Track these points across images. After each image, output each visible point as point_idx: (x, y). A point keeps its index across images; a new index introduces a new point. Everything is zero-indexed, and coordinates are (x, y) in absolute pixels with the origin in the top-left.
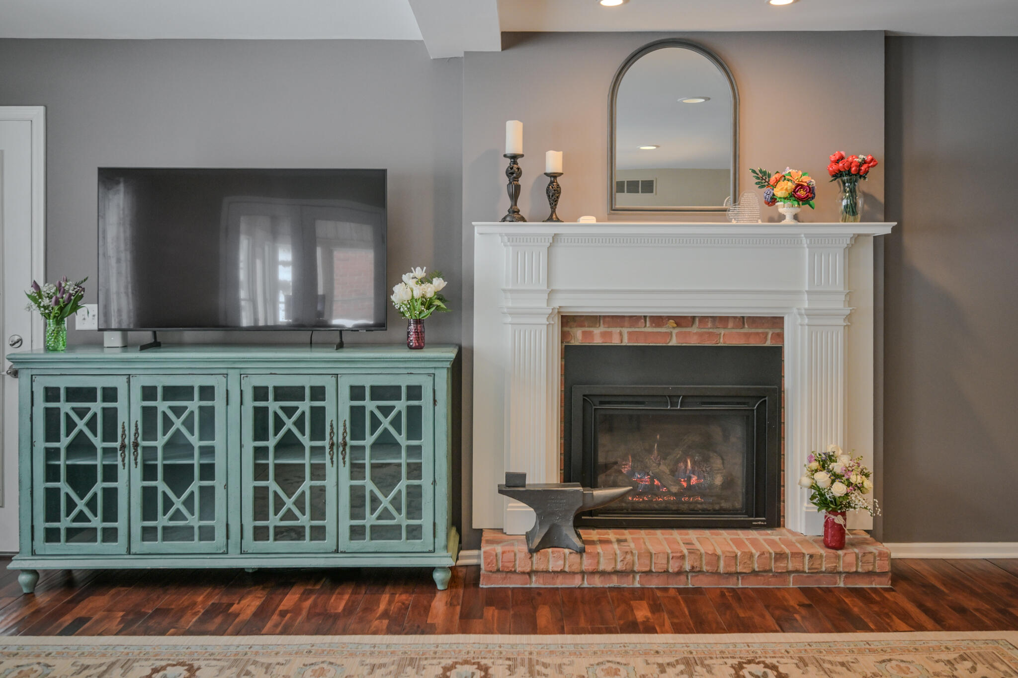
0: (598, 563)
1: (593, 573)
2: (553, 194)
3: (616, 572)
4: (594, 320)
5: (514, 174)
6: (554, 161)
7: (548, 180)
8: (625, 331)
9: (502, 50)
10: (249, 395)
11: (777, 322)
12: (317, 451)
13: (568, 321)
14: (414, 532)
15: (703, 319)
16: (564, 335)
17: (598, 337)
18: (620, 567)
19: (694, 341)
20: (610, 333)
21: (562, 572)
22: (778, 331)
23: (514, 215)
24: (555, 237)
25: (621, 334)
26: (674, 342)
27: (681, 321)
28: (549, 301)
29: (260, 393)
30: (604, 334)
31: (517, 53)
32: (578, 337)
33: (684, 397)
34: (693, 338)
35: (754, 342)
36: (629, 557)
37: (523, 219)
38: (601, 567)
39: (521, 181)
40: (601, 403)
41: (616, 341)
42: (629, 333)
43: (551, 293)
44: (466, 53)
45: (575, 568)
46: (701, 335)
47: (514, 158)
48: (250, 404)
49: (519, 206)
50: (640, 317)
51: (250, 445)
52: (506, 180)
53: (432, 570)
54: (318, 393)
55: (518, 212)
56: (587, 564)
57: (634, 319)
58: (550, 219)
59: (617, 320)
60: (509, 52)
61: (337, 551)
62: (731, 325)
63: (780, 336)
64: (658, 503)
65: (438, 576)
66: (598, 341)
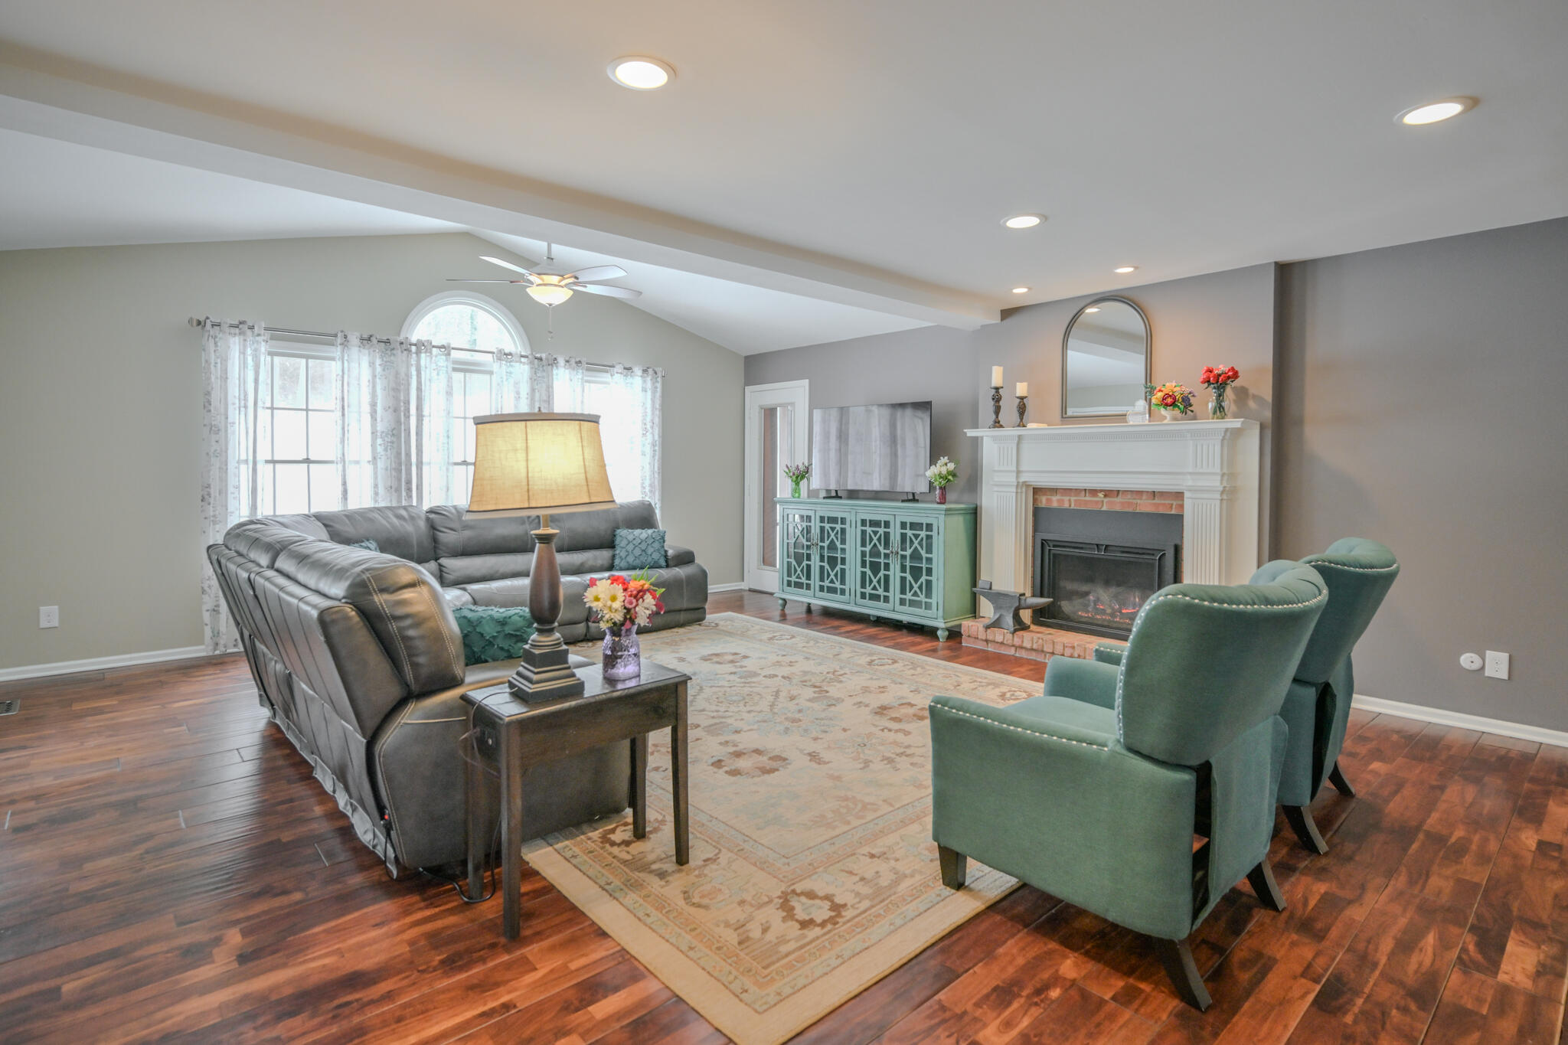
0: (1023, 642)
1: (1022, 647)
2: (1022, 410)
3: (1032, 649)
4: (1054, 491)
5: (997, 399)
6: (1021, 389)
7: (1019, 400)
8: (1073, 499)
9: (1002, 320)
10: (859, 523)
11: (1179, 495)
12: (887, 556)
13: (1037, 491)
14: (928, 606)
15: (1125, 492)
16: (1035, 500)
17: (1055, 502)
18: (1035, 647)
19: (1118, 508)
20: (1063, 500)
21: (1002, 643)
22: (1180, 502)
23: (997, 424)
24: (1020, 437)
25: (1070, 500)
26: (1104, 508)
27: (1108, 493)
28: (1017, 477)
29: (863, 522)
30: (1058, 501)
31: (1008, 321)
32: (1043, 502)
33: (1107, 546)
34: (1116, 505)
35: (1162, 511)
36: (1041, 641)
37: (1001, 426)
38: (1025, 645)
39: (1001, 403)
40: (1054, 546)
41: (1066, 505)
42: (1075, 500)
43: (1018, 472)
44: (982, 326)
45: (1010, 642)
46: (1122, 503)
47: (997, 389)
48: (860, 528)
49: (1000, 417)
50: (1081, 490)
51: (859, 549)
52: (992, 403)
53: (937, 629)
54: (887, 524)
55: (999, 422)
56: (1017, 641)
57: (1077, 491)
58: (1019, 426)
59: (1067, 491)
60: (1004, 321)
61: (894, 611)
62: (1144, 497)
63: (1182, 506)
64: (1097, 619)
65: (939, 633)
66: (1055, 505)
